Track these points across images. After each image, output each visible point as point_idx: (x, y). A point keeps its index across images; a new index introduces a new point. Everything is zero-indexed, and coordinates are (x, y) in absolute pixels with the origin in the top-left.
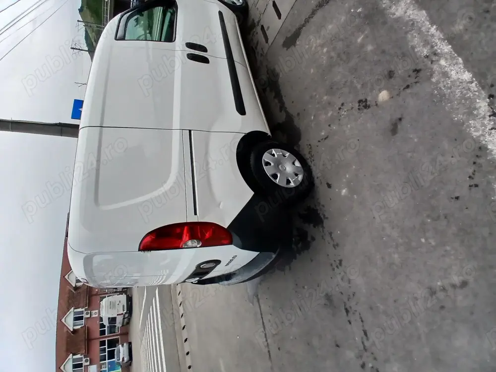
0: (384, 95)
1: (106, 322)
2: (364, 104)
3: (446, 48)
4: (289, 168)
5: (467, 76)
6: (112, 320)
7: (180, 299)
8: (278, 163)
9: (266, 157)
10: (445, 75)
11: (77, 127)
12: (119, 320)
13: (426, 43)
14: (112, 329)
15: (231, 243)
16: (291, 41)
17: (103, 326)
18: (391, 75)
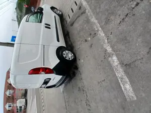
0: (89, 39)
1: (18, 108)
2: (86, 41)
3: (100, 29)
4: (70, 56)
5: (104, 35)
6: (21, 107)
7: (42, 97)
8: (67, 54)
9: (64, 52)
10: (100, 35)
11: (14, 44)
12: (23, 107)
13: (97, 28)
14: (21, 110)
15: (53, 73)
16: (72, 25)
17: (18, 109)
18: (91, 34)
